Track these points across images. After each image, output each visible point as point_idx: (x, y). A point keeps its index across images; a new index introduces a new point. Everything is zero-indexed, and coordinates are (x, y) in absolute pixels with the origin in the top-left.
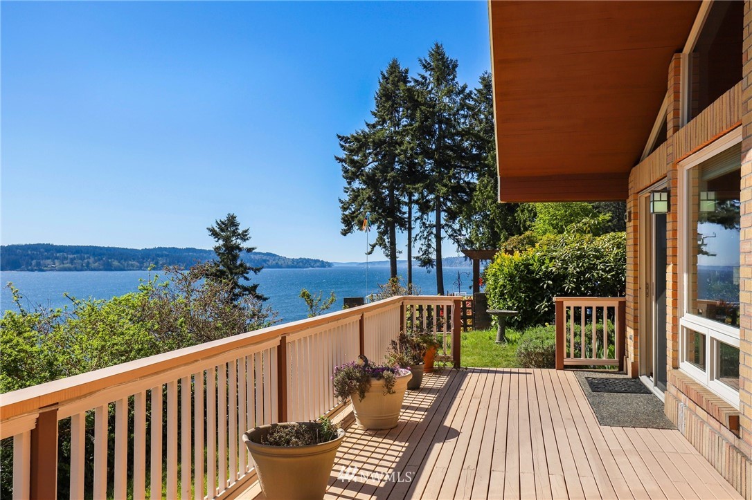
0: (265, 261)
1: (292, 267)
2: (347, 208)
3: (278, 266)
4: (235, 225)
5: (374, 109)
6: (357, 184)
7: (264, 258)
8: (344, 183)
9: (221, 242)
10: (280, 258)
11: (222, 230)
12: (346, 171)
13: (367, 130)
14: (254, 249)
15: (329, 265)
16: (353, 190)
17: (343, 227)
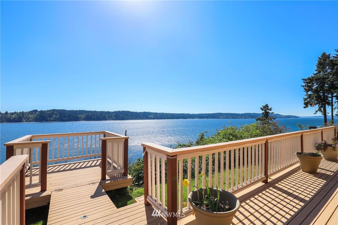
0: (276, 116)
1: (285, 118)
2: (306, 100)
3: (280, 118)
4: (268, 107)
5: (316, 69)
6: (310, 93)
7: (276, 115)
8: (305, 93)
9: (264, 111)
10: (281, 115)
11: (264, 108)
12: (306, 89)
13: (313, 75)
14: (273, 113)
15: (298, 117)
16: (308, 95)
17: (304, 106)
